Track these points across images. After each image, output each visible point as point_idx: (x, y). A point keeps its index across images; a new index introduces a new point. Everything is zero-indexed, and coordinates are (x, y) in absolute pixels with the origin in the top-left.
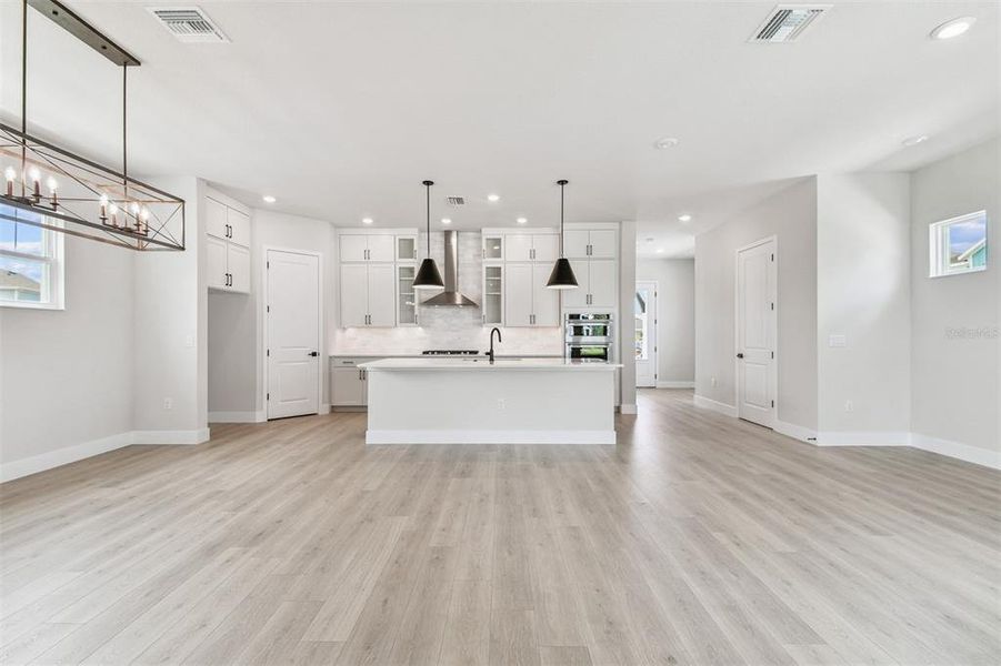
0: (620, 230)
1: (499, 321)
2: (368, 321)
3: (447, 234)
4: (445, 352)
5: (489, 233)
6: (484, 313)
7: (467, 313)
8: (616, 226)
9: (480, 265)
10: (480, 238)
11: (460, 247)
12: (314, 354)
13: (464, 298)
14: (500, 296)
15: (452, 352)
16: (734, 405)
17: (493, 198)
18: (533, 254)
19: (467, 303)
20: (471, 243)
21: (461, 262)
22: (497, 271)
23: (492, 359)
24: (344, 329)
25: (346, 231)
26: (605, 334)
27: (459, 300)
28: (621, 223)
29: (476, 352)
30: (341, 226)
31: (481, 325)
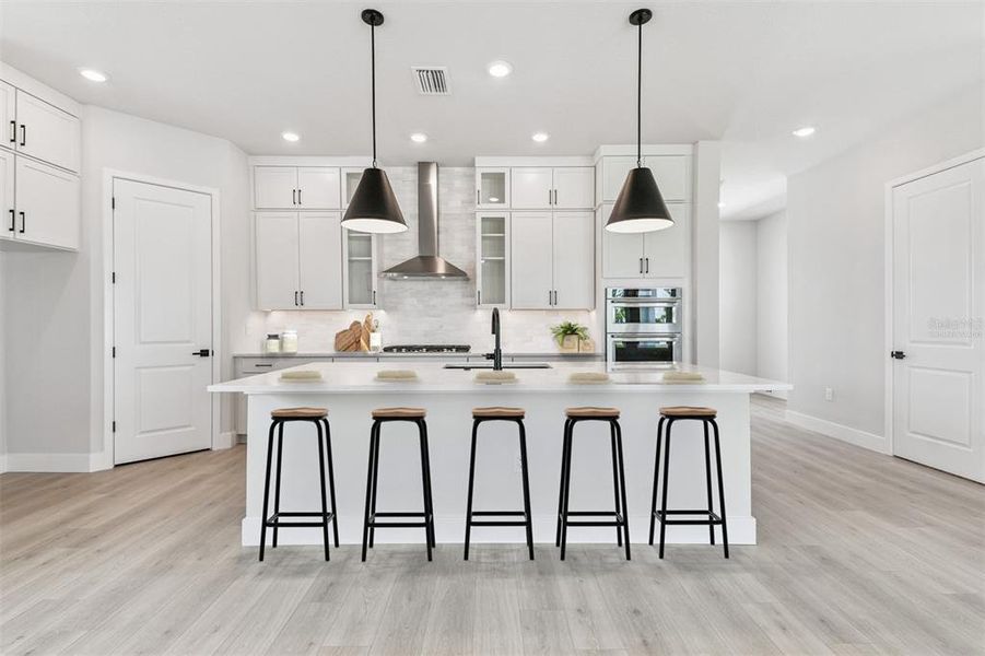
0: (694, 156)
1: (502, 301)
2: (299, 299)
3: (423, 168)
4: (419, 348)
5: (485, 164)
6: (479, 287)
7: (453, 289)
8: (687, 149)
9: (473, 216)
10: (473, 176)
11: (442, 190)
12: (204, 353)
13: (449, 266)
14: (503, 262)
15: (430, 349)
16: (883, 435)
17: (499, 70)
18: (553, 196)
19: (454, 272)
20: (458, 183)
21: (442, 211)
22: (498, 224)
23: (498, 367)
24: (267, 313)
25: (264, 160)
26: (669, 320)
27: (441, 269)
28: (695, 143)
29: (466, 349)
30: (255, 152)
31: (474, 307)
